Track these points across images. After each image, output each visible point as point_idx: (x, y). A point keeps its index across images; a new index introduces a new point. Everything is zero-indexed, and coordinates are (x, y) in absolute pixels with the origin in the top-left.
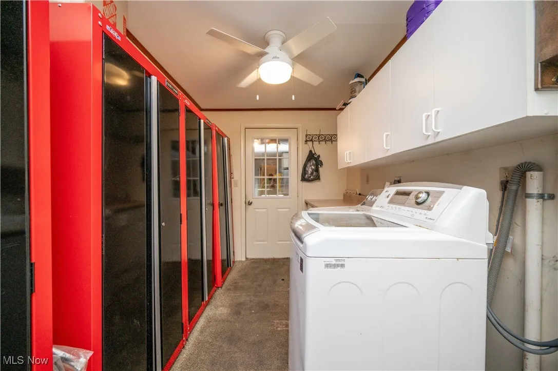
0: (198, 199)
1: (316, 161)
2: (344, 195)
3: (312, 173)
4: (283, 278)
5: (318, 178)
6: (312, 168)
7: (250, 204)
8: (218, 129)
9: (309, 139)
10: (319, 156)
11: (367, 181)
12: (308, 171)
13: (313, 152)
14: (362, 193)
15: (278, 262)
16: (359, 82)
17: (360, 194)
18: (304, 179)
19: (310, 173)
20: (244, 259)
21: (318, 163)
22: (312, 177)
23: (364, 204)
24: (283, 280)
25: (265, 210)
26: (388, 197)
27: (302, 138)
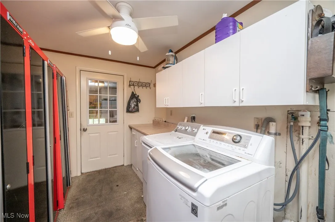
0: (43, 129)
1: (137, 99)
2: (153, 121)
3: (134, 107)
4: (118, 184)
5: (138, 110)
6: (134, 104)
7: (85, 130)
8: (58, 70)
9: (132, 84)
10: (138, 96)
11: (171, 114)
12: (131, 106)
13: (135, 93)
14: (167, 121)
15: (109, 171)
16: (172, 55)
17: (165, 122)
18: (128, 111)
19: (133, 107)
20: (79, 174)
21: (138, 101)
22: (134, 110)
23: (176, 131)
24: (117, 186)
25: (97, 134)
26: (207, 133)
27: (126, 83)
